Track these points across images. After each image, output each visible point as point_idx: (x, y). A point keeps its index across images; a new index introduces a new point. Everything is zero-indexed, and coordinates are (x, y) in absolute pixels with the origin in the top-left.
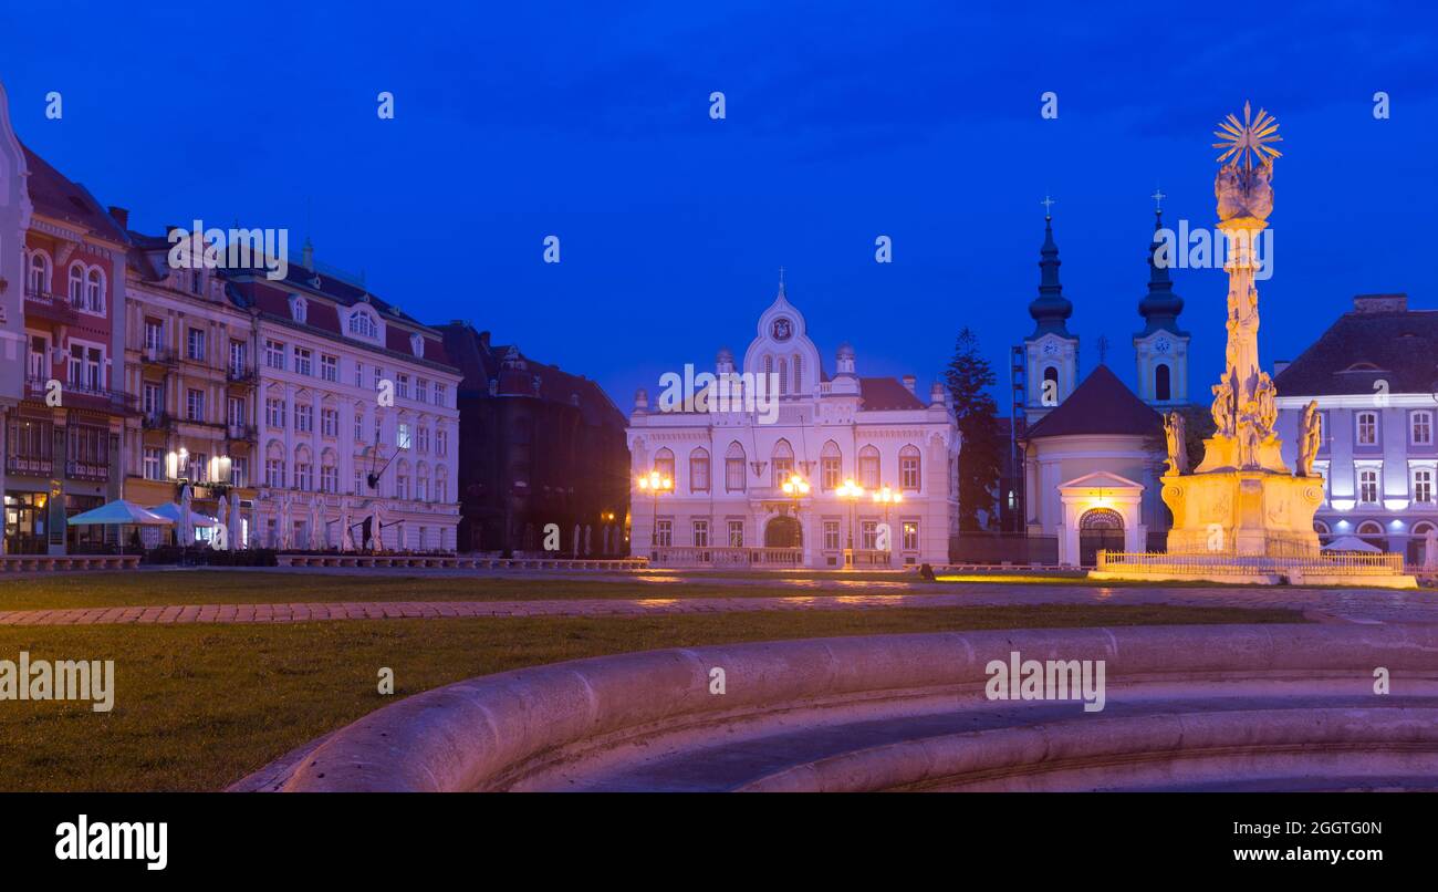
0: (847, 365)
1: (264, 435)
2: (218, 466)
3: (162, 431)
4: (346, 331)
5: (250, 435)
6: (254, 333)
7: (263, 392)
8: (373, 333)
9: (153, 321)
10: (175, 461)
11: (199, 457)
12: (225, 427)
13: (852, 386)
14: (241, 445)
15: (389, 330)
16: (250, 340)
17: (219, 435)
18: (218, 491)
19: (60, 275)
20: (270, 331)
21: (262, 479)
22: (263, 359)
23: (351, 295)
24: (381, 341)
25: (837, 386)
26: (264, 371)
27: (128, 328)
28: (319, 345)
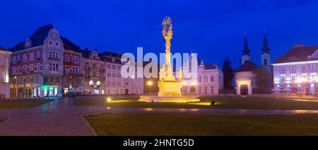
0: (202, 63)
1: (107, 78)
2: (98, 83)
3: (88, 78)
5: (104, 78)
6: (105, 64)
7: (107, 72)
9: (87, 63)
10: (91, 83)
11: (95, 82)
13: (203, 66)
14: (103, 80)
17: (99, 78)
18: (98, 86)
19: (71, 58)
20: (107, 63)
21: (107, 84)
22: (106, 67)
25: (201, 66)
26: (107, 69)
27: (83, 64)
28: (117, 65)
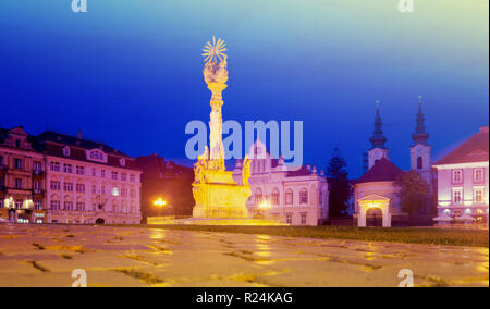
1: (50, 192)
2: (28, 203)
4: (89, 158)
5: (43, 193)
6: (45, 159)
7: (49, 178)
8: (102, 158)
10: (8, 202)
11: (19, 200)
12: (32, 190)
13: (284, 168)
14: (39, 197)
15: (109, 157)
16: (43, 162)
17: (29, 193)
18: (28, 211)
20: (52, 159)
21: (49, 207)
22: (49, 168)
23: (91, 145)
24: (106, 161)
26: (49, 172)
28: (75, 163)
